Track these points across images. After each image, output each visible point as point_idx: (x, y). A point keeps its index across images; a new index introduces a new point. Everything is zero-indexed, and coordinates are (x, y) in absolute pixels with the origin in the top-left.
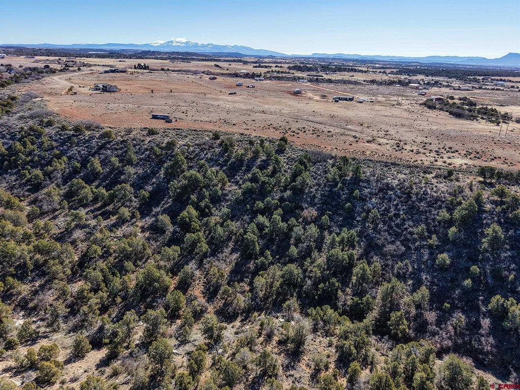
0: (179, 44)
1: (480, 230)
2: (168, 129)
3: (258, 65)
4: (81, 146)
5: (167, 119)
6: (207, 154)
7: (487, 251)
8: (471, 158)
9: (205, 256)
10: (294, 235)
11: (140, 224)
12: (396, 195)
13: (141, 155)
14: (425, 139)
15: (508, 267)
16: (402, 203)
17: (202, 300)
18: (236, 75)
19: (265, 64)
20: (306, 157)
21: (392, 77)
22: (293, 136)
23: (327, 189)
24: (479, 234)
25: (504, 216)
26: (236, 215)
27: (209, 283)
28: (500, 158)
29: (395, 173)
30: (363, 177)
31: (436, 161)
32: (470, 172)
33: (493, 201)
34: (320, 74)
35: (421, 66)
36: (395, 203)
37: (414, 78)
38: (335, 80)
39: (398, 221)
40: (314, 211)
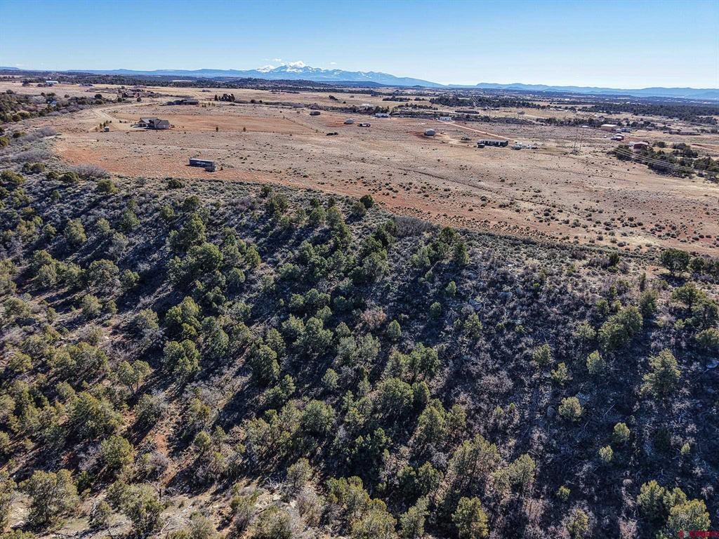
0: (295, 70)
1: (643, 360)
2: (201, 181)
3: (390, 97)
4: (67, 202)
5: (209, 167)
6: (242, 218)
7: (650, 397)
8: (660, 236)
9: (191, 378)
10: (340, 350)
11: (114, 322)
12: (516, 293)
13: (147, 217)
14: (595, 204)
15: (684, 429)
16: (523, 306)
17: (163, 453)
18: (354, 110)
19: (401, 97)
20: (388, 228)
21: (581, 115)
22: (388, 194)
23: (409, 277)
24: (639, 366)
25: (687, 336)
26: (261, 314)
27: (184, 424)
28: (709, 237)
29: (525, 256)
30: (468, 260)
31: (601, 239)
32: (651, 259)
33: (675, 310)
34: (476, 109)
35: (632, 101)
36: (511, 305)
37: (614, 117)
38: (494, 118)
39: (509, 336)
40: (382, 312)
